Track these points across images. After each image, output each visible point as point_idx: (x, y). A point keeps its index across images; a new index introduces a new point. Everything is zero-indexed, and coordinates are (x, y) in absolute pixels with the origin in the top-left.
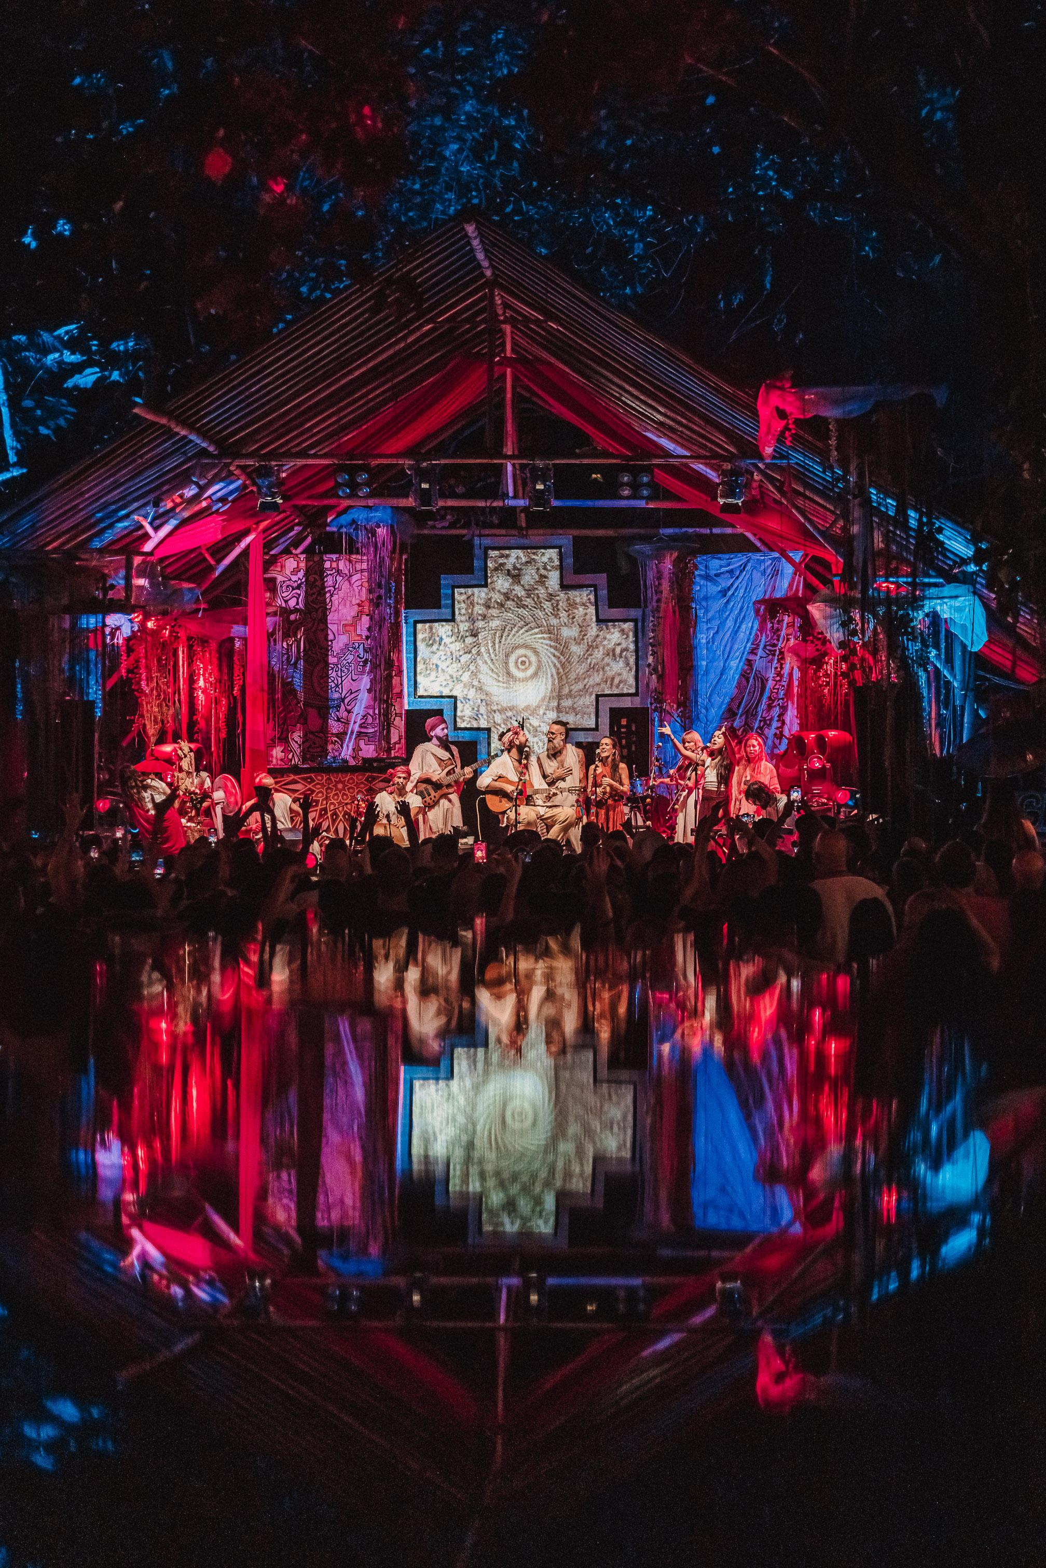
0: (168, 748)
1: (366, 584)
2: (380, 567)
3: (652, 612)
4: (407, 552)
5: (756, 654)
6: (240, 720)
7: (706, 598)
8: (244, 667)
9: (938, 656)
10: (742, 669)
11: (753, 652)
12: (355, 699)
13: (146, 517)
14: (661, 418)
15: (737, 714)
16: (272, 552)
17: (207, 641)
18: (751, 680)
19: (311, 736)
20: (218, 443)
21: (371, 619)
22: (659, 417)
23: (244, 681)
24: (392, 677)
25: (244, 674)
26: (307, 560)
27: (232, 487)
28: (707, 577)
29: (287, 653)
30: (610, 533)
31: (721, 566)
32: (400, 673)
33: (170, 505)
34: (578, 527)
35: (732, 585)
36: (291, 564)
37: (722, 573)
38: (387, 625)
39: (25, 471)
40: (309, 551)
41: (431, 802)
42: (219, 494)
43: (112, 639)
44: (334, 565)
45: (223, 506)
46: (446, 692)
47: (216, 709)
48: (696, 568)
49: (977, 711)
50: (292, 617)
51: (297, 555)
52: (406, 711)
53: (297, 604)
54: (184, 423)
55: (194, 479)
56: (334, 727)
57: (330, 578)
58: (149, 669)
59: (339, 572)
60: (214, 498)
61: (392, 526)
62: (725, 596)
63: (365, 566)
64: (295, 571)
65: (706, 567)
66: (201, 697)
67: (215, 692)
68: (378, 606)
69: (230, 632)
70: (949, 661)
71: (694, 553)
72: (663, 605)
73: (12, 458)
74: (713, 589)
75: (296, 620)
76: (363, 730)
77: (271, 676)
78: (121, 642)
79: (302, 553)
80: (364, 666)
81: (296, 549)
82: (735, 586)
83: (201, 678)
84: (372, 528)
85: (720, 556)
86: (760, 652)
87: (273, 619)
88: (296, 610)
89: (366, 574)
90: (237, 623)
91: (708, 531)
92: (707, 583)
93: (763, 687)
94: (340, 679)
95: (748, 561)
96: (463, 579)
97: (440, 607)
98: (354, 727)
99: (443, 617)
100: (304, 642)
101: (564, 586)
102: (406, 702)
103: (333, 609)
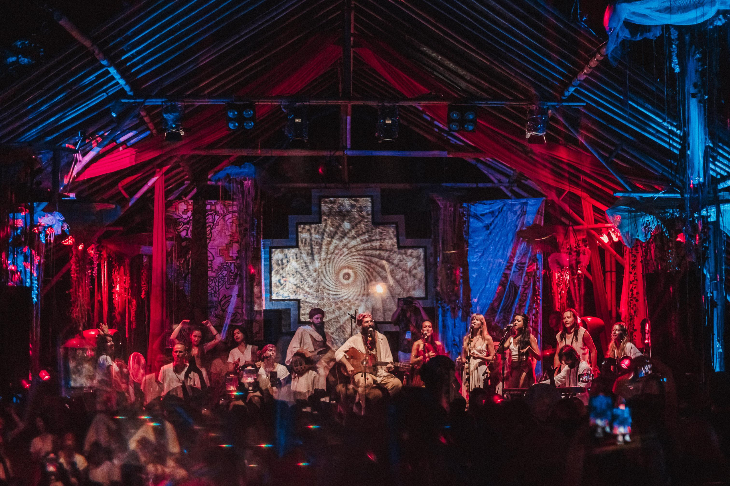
1: (236, 221)
2: (246, 209)
4: (265, 199)
5: (511, 270)
6: (146, 315)
7: (474, 231)
10: (501, 280)
11: (509, 268)
12: (229, 302)
15: (497, 312)
16: (171, 198)
17: (121, 259)
18: (507, 287)
21: (239, 245)
23: (149, 288)
24: (254, 286)
25: (149, 284)
26: (194, 204)
28: (475, 217)
29: (179, 270)
31: (485, 209)
32: (259, 284)
34: (384, 182)
36: (182, 206)
37: (486, 214)
38: (251, 249)
40: (195, 198)
44: (213, 208)
46: (292, 297)
47: (129, 308)
50: (184, 244)
51: (187, 200)
52: (265, 311)
53: (187, 234)
57: (210, 217)
59: (216, 212)
61: (255, 180)
62: (487, 229)
63: (235, 208)
64: (186, 212)
65: (475, 210)
66: (118, 298)
67: (128, 295)
68: (245, 236)
69: (140, 251)
74: (480, 225)
75: (186, 246)
76: (234, 324)
77: (169, 285)
79: (190, 199)
80: (234, 279)
81: (186, 197)
82: (495, 222)
83: (118, 286)
84: (241, 181)
85: (485, 202)
86: (513, 268)
87: (171, 242)
88: (186, 239)
89: (236, 214)
90: (145, 245)
91: (474, 185)
92: (476, 221)
93: (516, 292)
94: (217, 288)
95: (504, 205)
96: (304, 218)
97: (288, 238)
98: (228, 321)
99: (289, 244)
100: (192, 262)
101: (376, 223)
102: (264, 303)
103: (212, 239)
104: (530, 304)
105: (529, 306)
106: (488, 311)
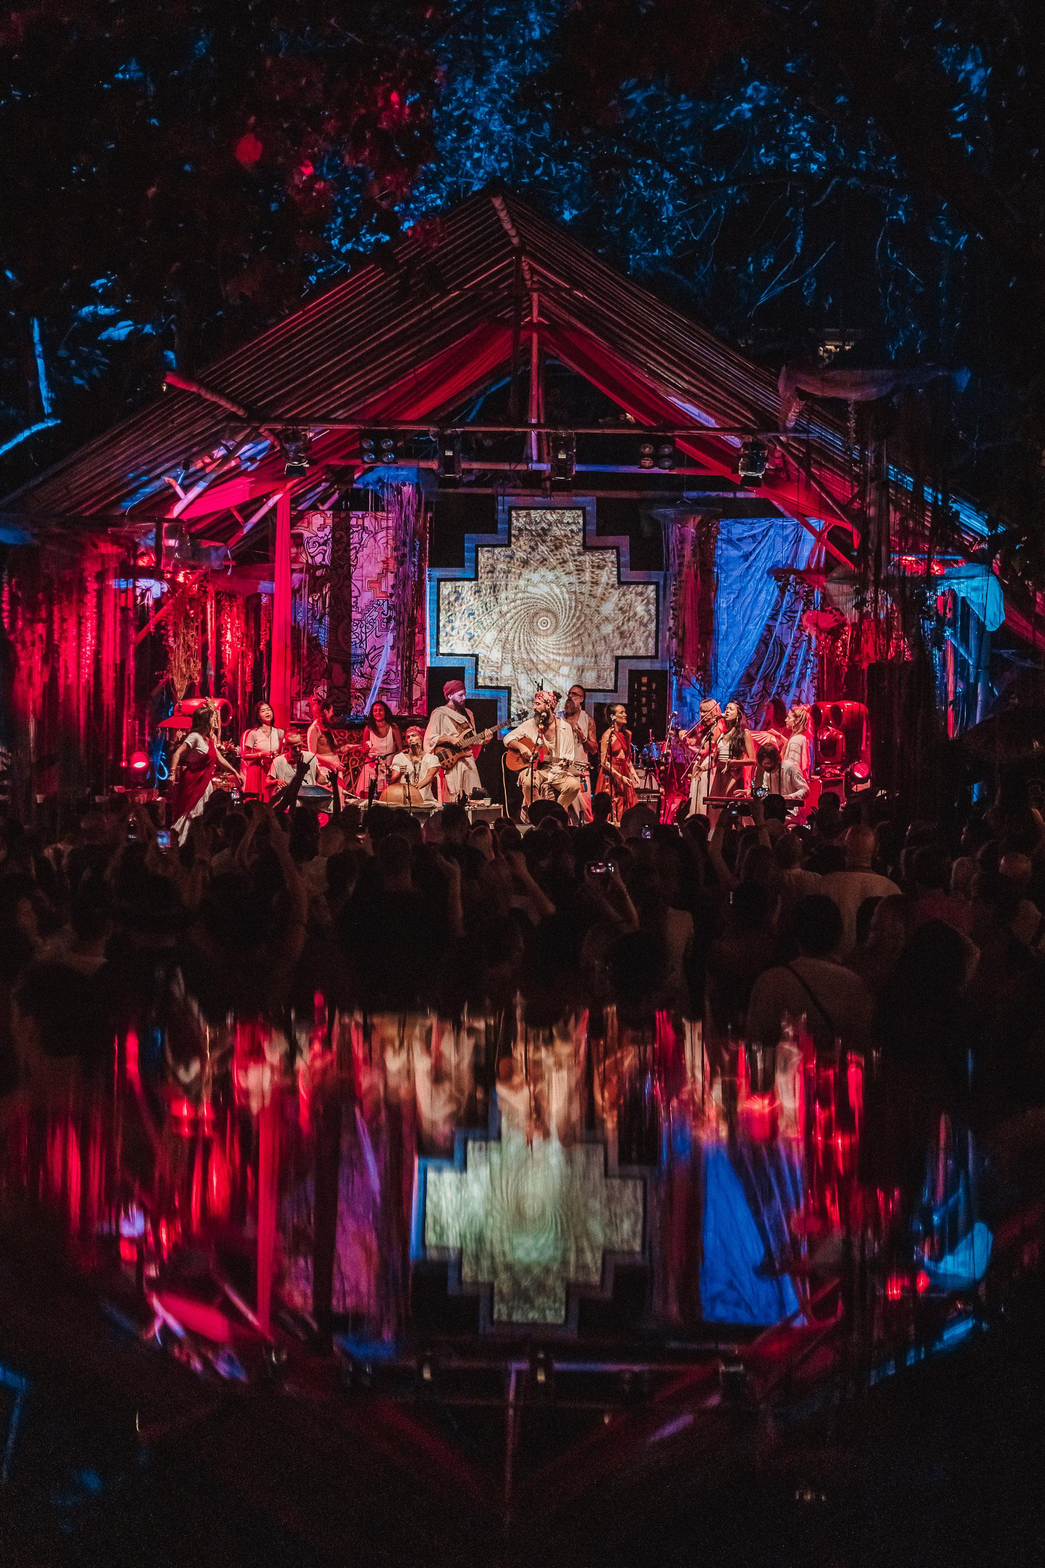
0: (195, 703)
1: (391, 542)
2: (405, 525)
3: (675, 576)
4: (432, 510)
5: (776, 620)
6: (266, 675)
7: (728, 562)
8: (270, 621)
9: (954, 635)
10: (762, 635)
11: (773, 617)
12: (379, 655)
13: (176, 479)
14: (686, 386)
16: (299, 508)
17: (234, 596)
18: (771, 646)
19: (336, 691)
20: (246, 408)
21: (396, 576)
22: (683, 384)
23: (270, 636)
24: (415, 634)
25: (270, 629)
26: (334, 516)
27: (260, 447)
28: (729, 541)
29: (313, 609)
30: (634, 495)
31: (744, 531)
32: (423, 630)
33: (200, 465)
34: (603, 488)
35: (754, 550)
36: (317, 520)
37: (745, 538)
38: (411, 583)
39: (59, 422)
40: (335, 508)
41: (449, 764)
42: (248, 454)
43: (143, 600)
44: (360, 522)
45: (252, 464)
46: (468, 650)
47: (243, 663)
48: (719, 533)
49: (991, 689)
50: (318, 573)
51: (323, 511)
52: (428, 668)
53: (324, 560)
54: (213, 390)
55: (224, 442)
56: (358, 682)
57: (356, 535)
58: (176, 625)
59: (364, 528)
60: (243, 458)
61: (418, 484)
62: (746, 560)
63: (390, 523)
64: (322, 528)
65: (729, 531)
66: (228, 651)
67: (242, 646)
68: (403, 564)
69: (257, 588)
70: (965, 640)
71: (718, 517)
72: (685, 569)
73: (47, 409)
74: (734, 553)
75: (322, 576)
76: (385, 686)
77: (296, 631)
78: (151, 603)
79: (329, 509)
80: (388, 623)
81: (323, 505)
82: (757, 552)
83: (229, 633)
84: (397, 486)
85: (744, 520)
86: (780, 618)
87: (301, 575)
88: (322, 566)
89: (392, 532)
90: (264, 580)
91: (731, 495)
92: (730, 548)
93: (782, 654)
94: (364, 635)
95: (771, 526)
96: (488, 538)
97: (463, 566)
98: (377, 683)
99: (466, 576)
100: (330, 598)
101: (587, 547)
102: (428, 659)
103: (359, 565)
104: (801, 670)
105: (800, 673)
106: (741, 678)
